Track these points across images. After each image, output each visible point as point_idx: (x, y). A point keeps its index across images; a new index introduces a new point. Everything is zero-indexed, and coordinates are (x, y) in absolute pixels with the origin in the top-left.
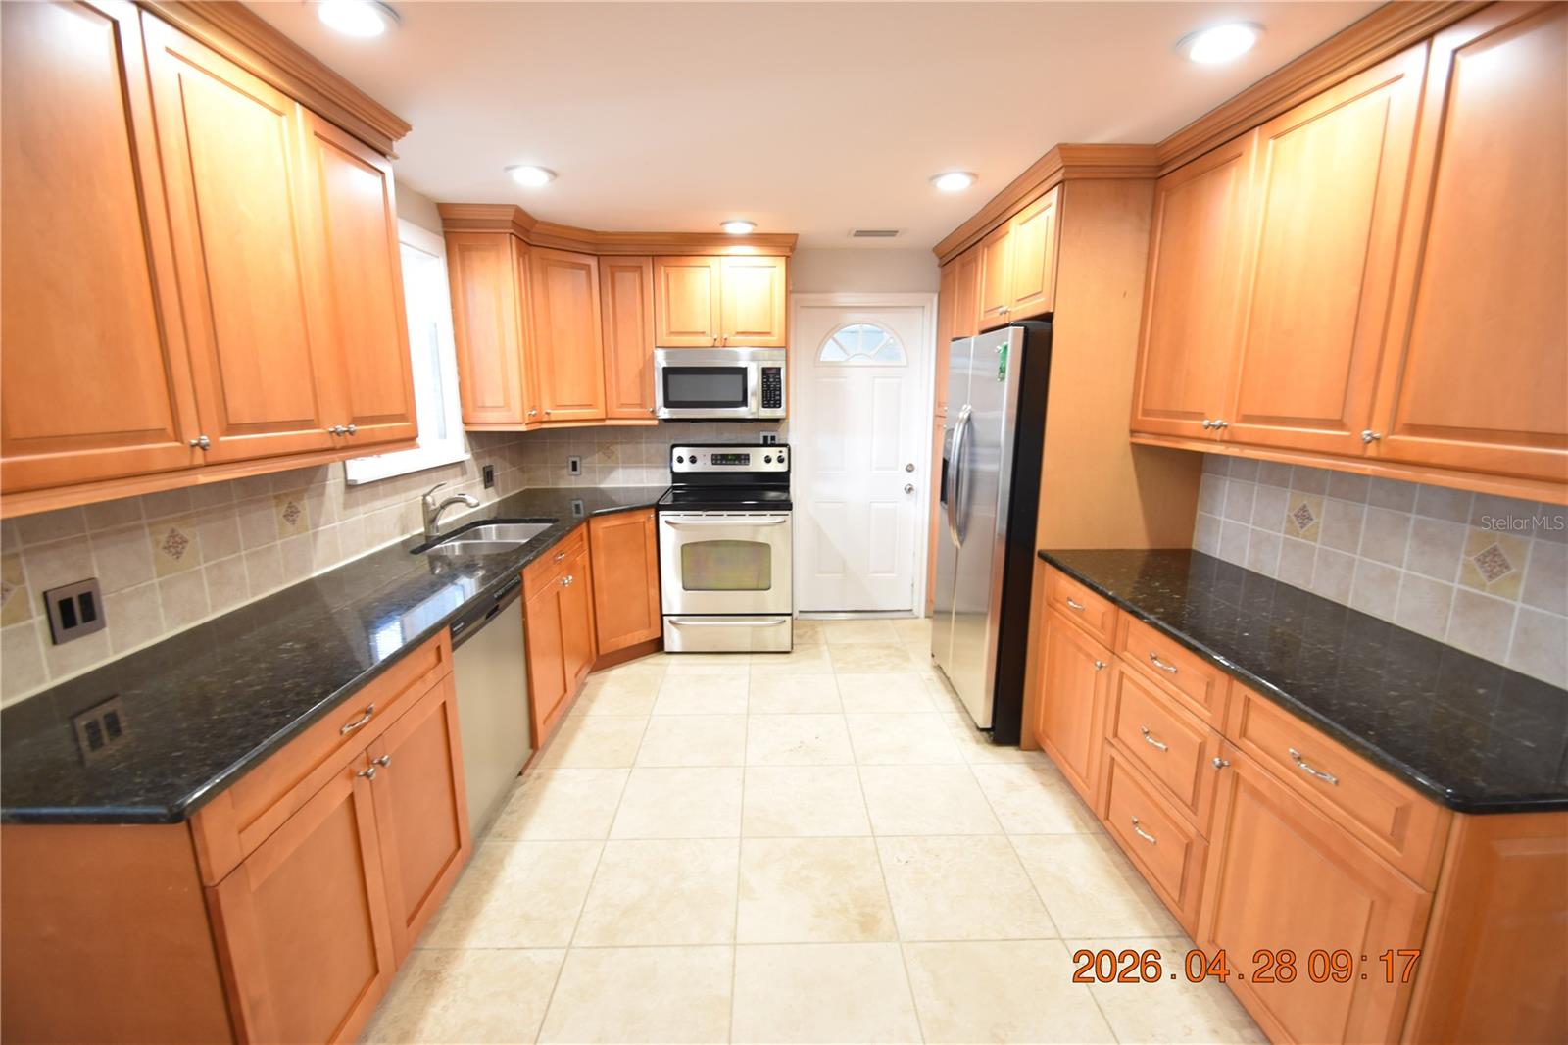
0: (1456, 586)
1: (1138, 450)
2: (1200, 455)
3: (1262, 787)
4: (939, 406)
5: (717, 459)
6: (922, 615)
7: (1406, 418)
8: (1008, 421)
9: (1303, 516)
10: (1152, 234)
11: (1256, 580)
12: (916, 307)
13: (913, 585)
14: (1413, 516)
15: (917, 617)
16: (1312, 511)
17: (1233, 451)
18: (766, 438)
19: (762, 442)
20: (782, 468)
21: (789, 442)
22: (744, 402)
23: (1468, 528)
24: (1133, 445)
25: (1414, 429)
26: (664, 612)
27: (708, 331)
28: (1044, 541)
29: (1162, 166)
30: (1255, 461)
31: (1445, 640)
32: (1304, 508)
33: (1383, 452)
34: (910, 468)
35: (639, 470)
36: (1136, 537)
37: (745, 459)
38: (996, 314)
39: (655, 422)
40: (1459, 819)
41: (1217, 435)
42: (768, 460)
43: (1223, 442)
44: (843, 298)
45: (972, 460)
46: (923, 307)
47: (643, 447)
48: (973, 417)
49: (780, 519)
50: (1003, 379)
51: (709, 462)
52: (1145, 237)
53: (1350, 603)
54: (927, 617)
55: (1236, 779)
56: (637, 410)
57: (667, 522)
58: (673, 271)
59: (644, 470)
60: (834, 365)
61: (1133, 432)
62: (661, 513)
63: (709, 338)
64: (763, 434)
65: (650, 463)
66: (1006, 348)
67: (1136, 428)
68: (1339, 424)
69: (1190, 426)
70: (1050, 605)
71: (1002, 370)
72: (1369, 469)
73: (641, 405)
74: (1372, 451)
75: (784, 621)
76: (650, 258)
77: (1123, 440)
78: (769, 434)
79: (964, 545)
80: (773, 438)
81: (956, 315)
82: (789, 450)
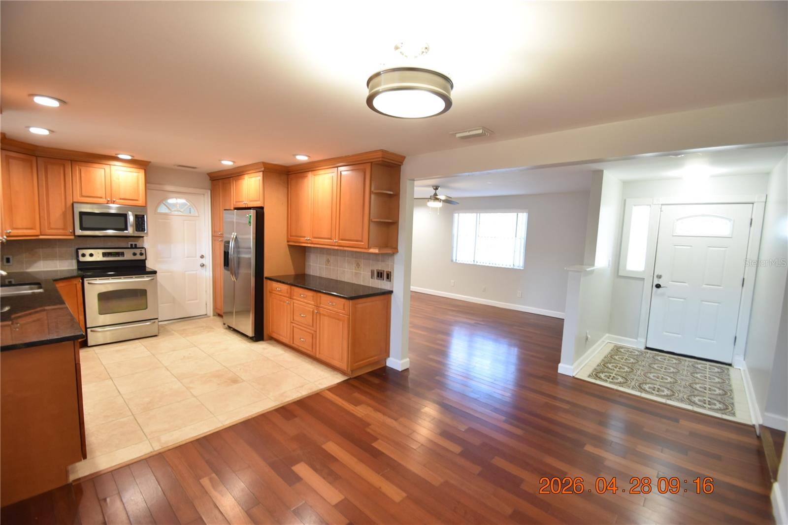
0: (354, 271)
1: (289, 246)
2: (305, 247)
3: (325, 313)
4: (214, 232)
5: (104, 255)
6: (212, 314)
7: (340, 238)
8: (253, 239)
9: (328, 261)
10: (288, 188)
11: (320, 278)
12: (201, 194)
13: (206, 304)
14: (346, 258)
15: (209, 317)
16: (329, 259)
17: (312, 245)
18: (132, 245)
19: (129, 246)
20: (143, 257)
21: (144, 247)
22: (126, 229)
23: (354, 259)
24: (288, 245)
25: (342, 240)
26: (88, 326)
27: (104, 196)
28: (266, 274)
29: (289, 172)
30: (317, 248)
31: (353, 282)
32: (328, 259)
33: (338, 244)
34: (202, 257)
35: (55, 261)
36: (292, 272)
37: (122, 254)
38: (242, 203)
39: (72, 237)
40: (351, 301)
41: (309, 242)
42: (135, 254)
43: (310, 243)
44: (169, 188)
45: (239, 253)
46: (204, 195)
47: (57, 249)
48: (238, 237)
49: (152, 278)
50: (250, 225)
51: (101, 255)
52: (286, 189)
53: (339, 279)
54: (214, 315)
55: (320, 314)
56: (61, 231)
57: (89, 283)
58: (83, 169)
59: (58, 261)
60: (165, 215)
61: (288, 241)
62: (85, 279)
63: (105, 200)
64: (130, 243)
65: (62, 257)
66: (251, 216)
67: (289, 240)
68: (331, 239)
69: (302, 239)
70: (270, 292)
71: (250, 222)
72: (336, 248)
73: (64, 229)
74: (336, 244)
75: (155, 322)
76: (70, 161)
77: (285, 243)
78: (134, 243)
79: (238, 279)
80: (136, 245)
81: (221, 200)
82: (145, 249)
